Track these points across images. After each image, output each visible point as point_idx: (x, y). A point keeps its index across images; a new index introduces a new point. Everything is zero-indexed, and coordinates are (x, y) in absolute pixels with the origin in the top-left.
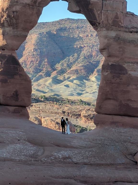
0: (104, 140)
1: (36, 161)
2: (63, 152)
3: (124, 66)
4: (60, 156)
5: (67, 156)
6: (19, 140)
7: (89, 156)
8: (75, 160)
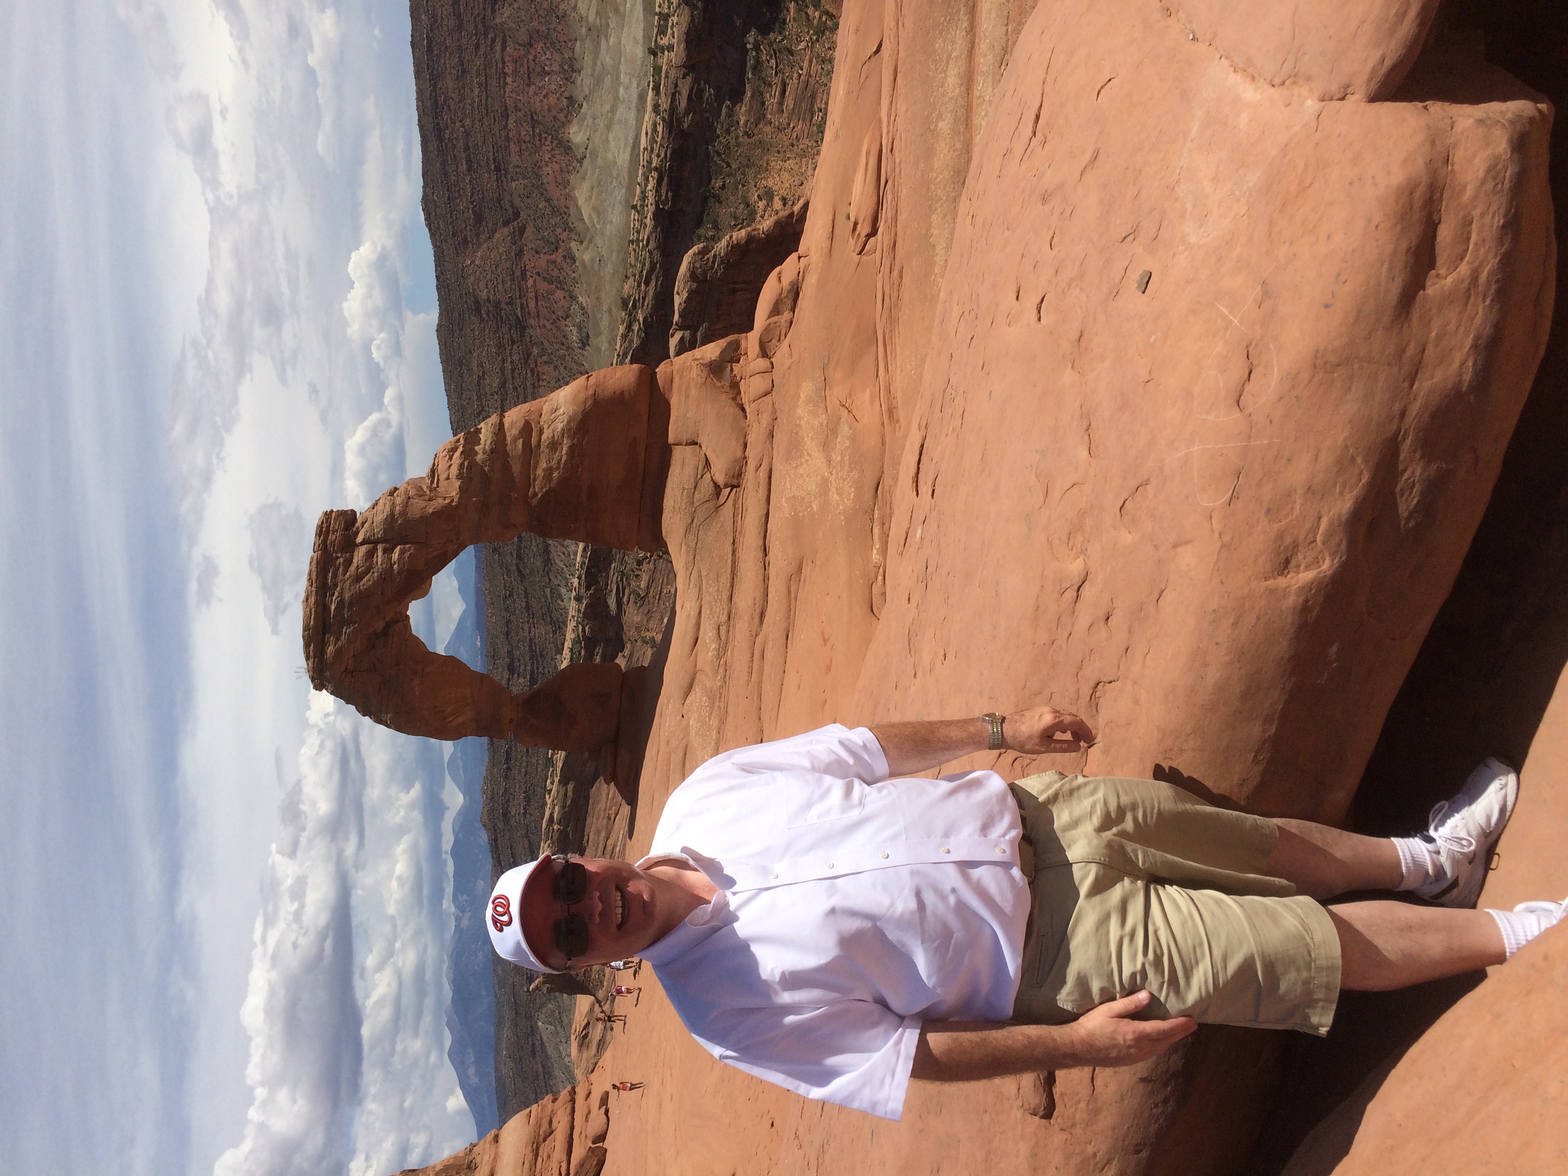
0: (688, 546)
1: (720, 697)
2: (706, 637)
3: (539, 496)
4: (713, 646)
5: (715, 632)
6: (683, 716)
7: (716, 588)
8: (724, 618)
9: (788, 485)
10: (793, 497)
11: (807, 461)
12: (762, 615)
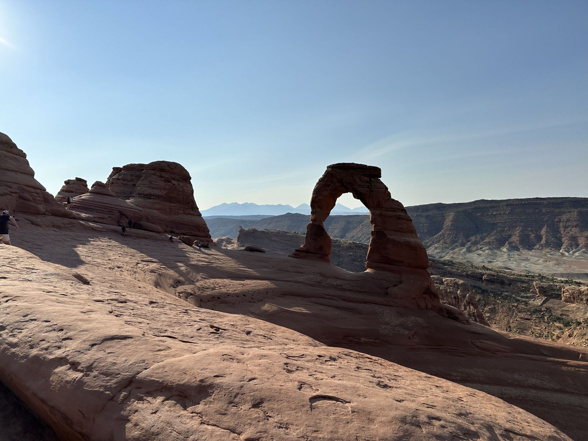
1: (319, 285)
2: (338, 282)
6: (315, 273)
7: (354, 286)
8: (344, 288)
9: (387, 311)
10: (383, 313)
11: (396, 318)
12: (344, 300)
